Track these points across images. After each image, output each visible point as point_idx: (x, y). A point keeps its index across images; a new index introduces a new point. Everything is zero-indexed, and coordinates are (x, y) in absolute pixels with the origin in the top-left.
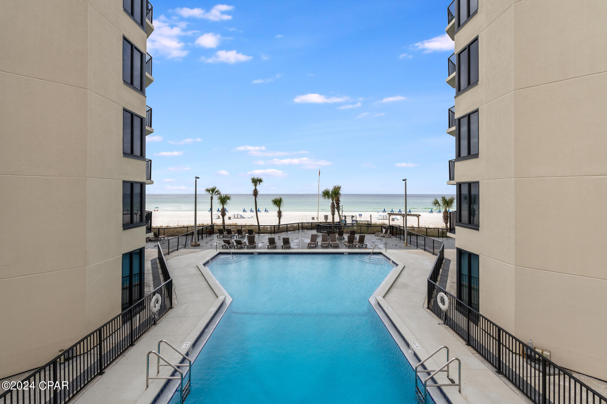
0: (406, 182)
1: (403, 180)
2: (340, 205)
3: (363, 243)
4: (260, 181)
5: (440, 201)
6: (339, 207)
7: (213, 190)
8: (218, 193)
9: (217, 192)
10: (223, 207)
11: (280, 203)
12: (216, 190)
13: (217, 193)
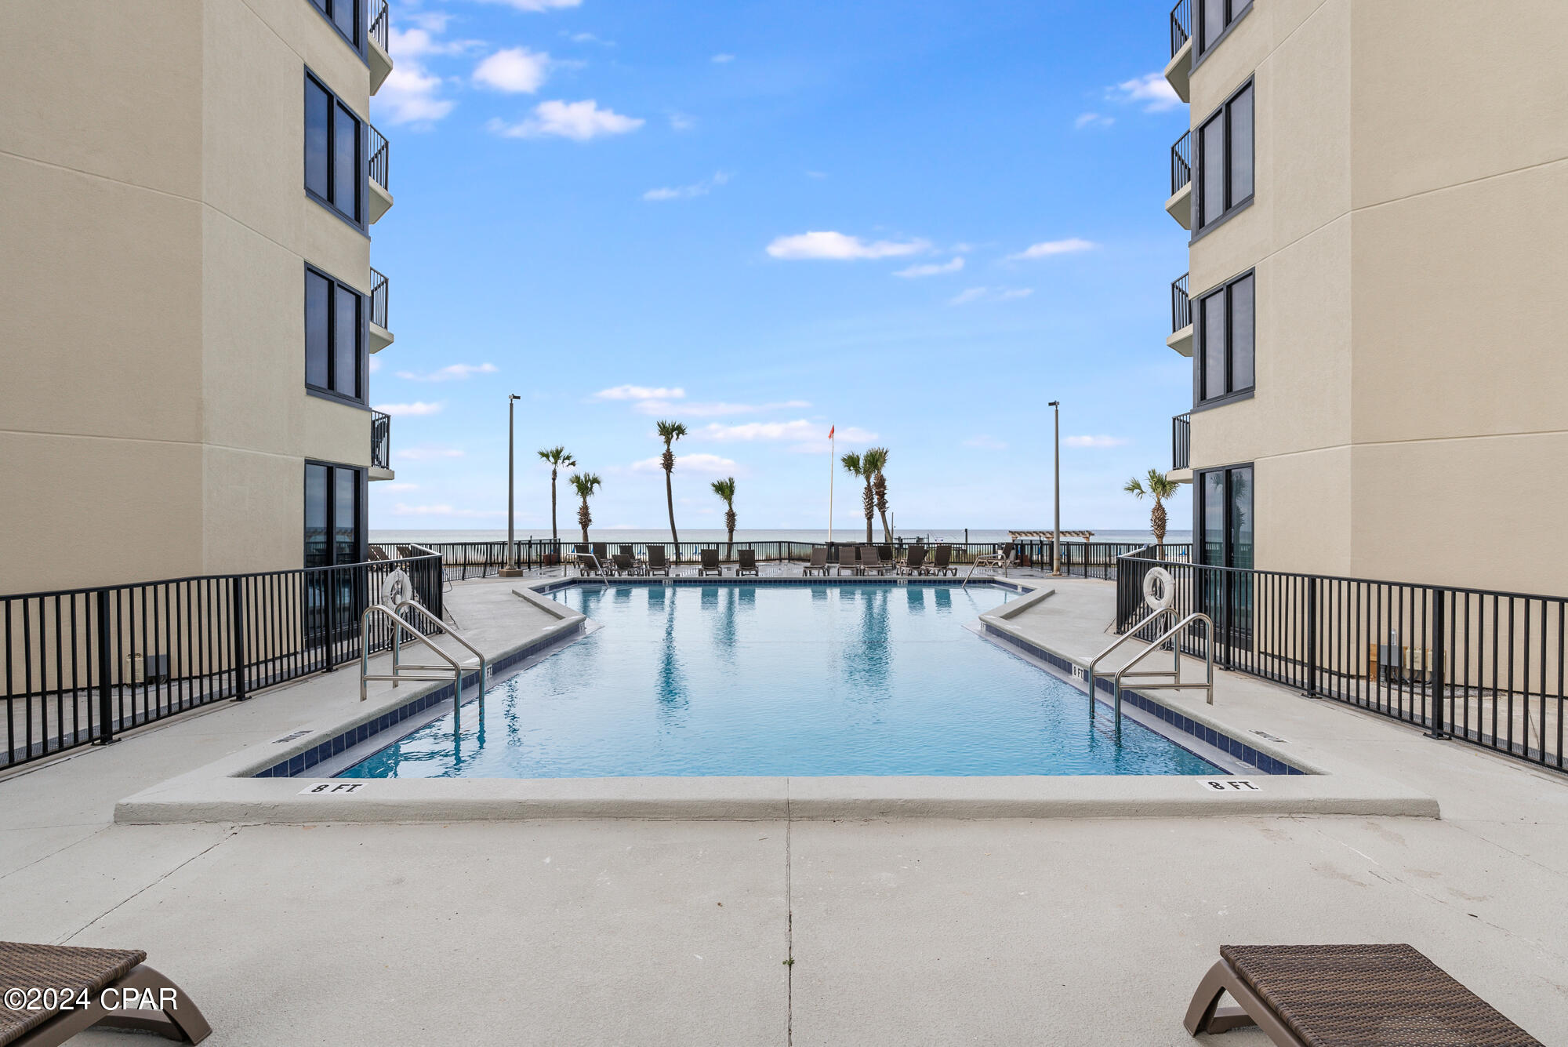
0: (1057, 411)
1: (1050, 404)
2: (886, 497)
3: (945, 568)
4: (680, 430)
5: (1146, 485)
6: (884, 504)
7: (557, 455)
8: (571, 461)
9: (568, 458)
10: (585, 502)
11: (732, 492)
12: (564, 454)
13: (567, 462)
